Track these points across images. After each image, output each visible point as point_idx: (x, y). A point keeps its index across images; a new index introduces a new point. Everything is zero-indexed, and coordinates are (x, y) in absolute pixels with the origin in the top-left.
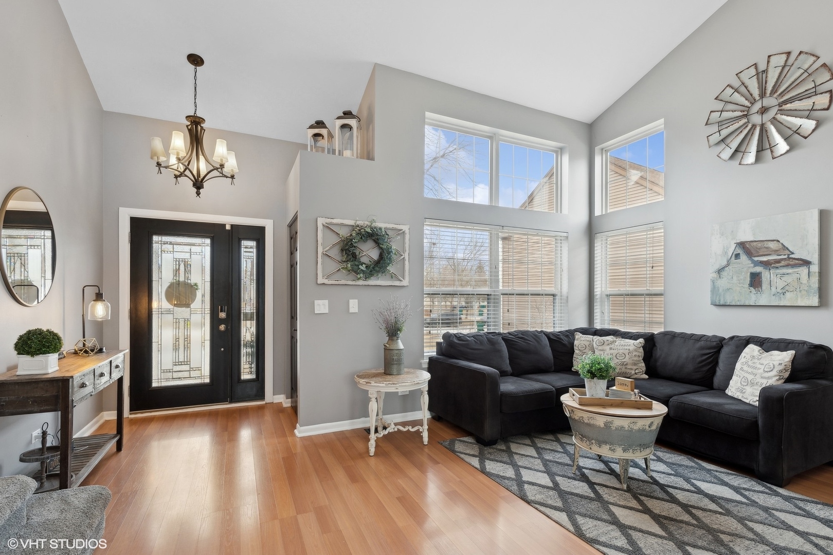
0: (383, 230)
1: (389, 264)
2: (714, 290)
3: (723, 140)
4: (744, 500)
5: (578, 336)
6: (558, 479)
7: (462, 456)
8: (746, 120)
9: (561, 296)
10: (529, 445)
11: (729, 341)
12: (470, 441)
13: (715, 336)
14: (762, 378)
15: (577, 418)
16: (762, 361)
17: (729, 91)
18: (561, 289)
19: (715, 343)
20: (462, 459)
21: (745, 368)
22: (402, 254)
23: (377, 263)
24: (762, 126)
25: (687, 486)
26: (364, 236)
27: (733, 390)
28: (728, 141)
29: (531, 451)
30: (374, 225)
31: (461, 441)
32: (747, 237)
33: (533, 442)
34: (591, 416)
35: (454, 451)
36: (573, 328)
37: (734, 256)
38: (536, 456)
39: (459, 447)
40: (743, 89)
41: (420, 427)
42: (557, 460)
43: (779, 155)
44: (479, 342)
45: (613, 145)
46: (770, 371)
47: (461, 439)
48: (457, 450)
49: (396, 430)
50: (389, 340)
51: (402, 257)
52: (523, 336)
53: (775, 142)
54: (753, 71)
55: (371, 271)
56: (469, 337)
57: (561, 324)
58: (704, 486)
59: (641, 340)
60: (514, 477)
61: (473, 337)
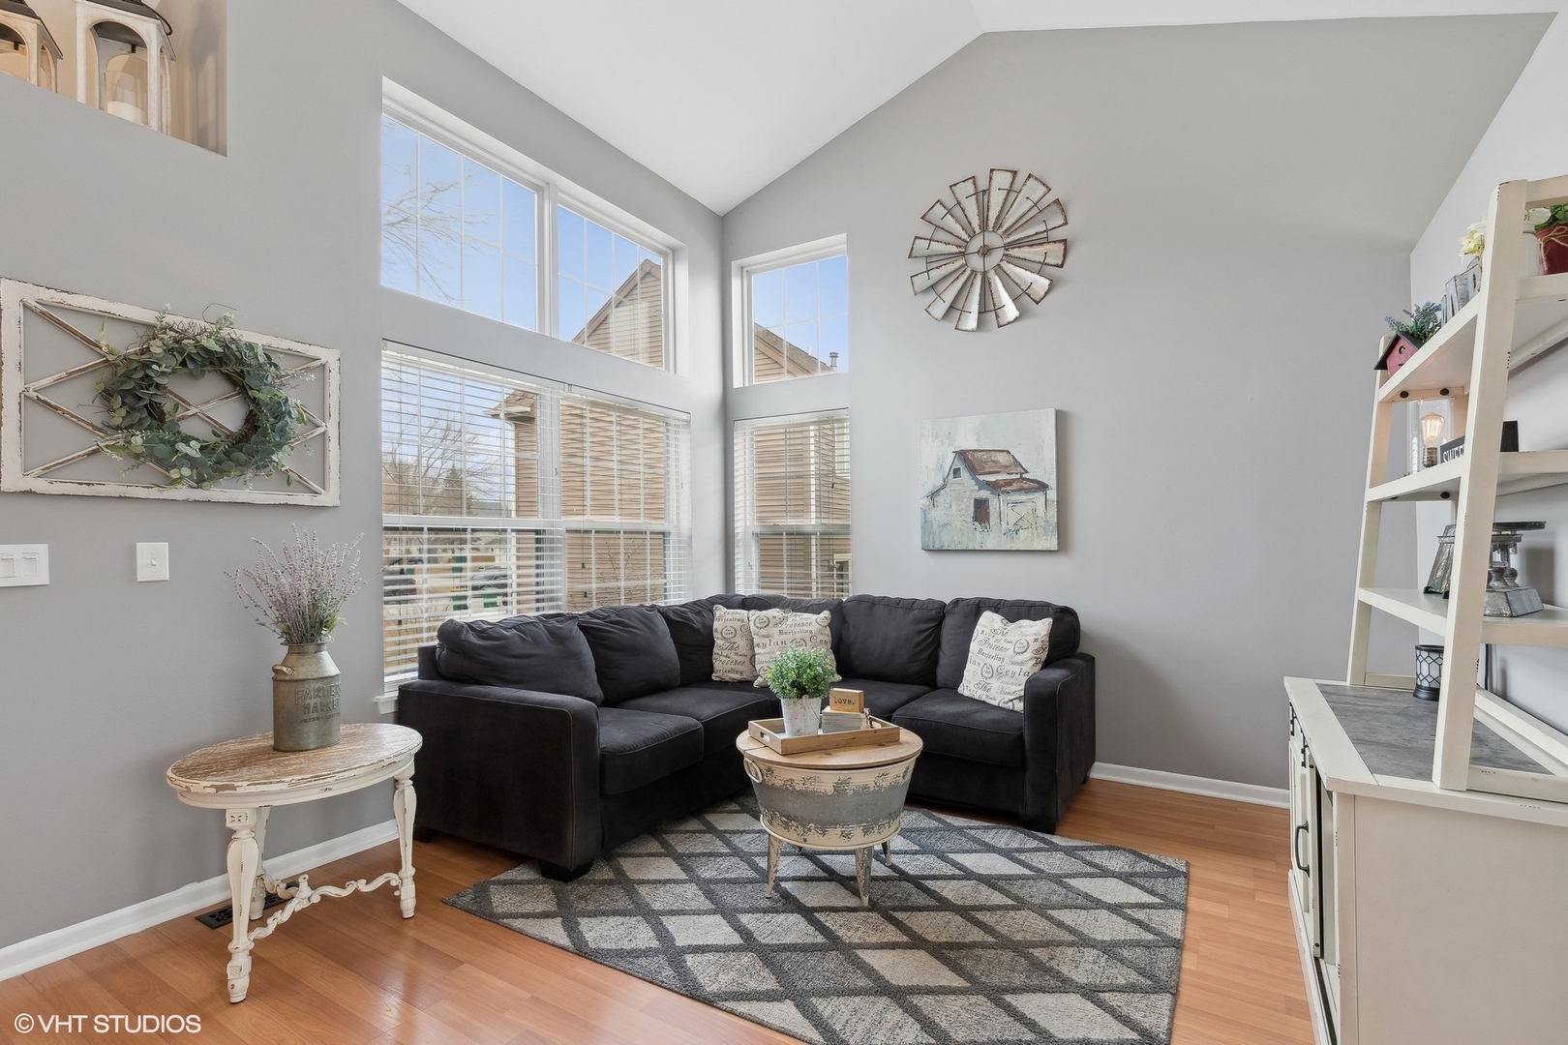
0: (260, 352)
1: (279, 446)
2: (926, 525)
3: (933, 287)
4: (1027, 872)
5: (720, 611)
6: (745, 919)
7: (517, 923)
8: (964, 261)
9: (679, 535)
10: (660, 855)
11: (953, 607)
12: (525, 877)
13: (930, 600)
14: (1012, 663)
15: (778, 783)
16: (1009, 637)
17: (939, 211)
18: (678, 520)
19: (934, 612)
20: (521, 932)
21: (986, 650)
22: (319, 421)
23: (240, 441)
24: (985, 273)
25: (949, 870)
26: (192, 359)
27: (971, 686)
28: (940, 288)
29: (669, 869)
30: (225, 333)
31: (503, 883)
32: (969, 443)
33: (665, 844)
34: (810, 776)
35: (492, 917)
36: (704, 596)
37: (952, 471)
38: (684, 876)
39: (502, 901)
40: (957, 211)
41: (392, 875)
42: (727, 876)
43: (1006, 322)
44: (530, 639)
45: (760, 263)
46: (1023, 653)
47: (502, 877)
48: (500, 910)
49: (316, 899)
50: (290, 653)
51: (319, 431)
52: (619, 619)
53: (1001, 301)
54: (969, 187)
55: (218, 462)
56: (505, 629)
57: (680, 589)
58: (969, 860)
59: (826, 614)
60: (655, 944)
61: (514, 627)
